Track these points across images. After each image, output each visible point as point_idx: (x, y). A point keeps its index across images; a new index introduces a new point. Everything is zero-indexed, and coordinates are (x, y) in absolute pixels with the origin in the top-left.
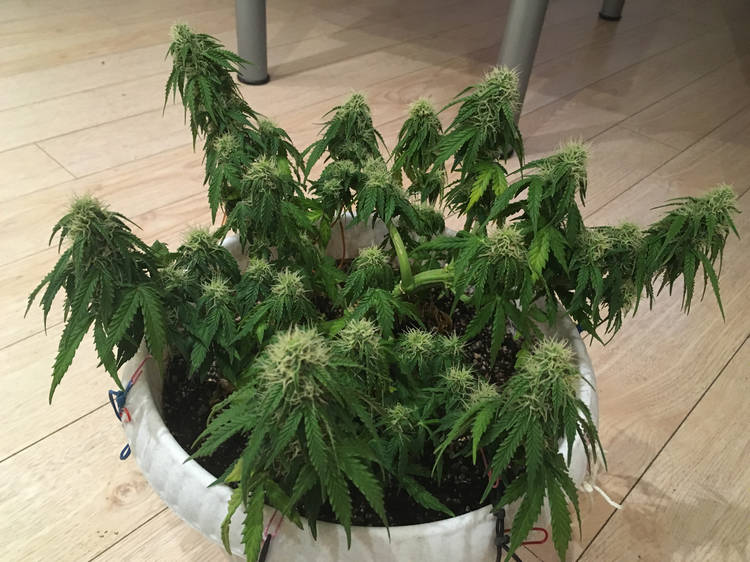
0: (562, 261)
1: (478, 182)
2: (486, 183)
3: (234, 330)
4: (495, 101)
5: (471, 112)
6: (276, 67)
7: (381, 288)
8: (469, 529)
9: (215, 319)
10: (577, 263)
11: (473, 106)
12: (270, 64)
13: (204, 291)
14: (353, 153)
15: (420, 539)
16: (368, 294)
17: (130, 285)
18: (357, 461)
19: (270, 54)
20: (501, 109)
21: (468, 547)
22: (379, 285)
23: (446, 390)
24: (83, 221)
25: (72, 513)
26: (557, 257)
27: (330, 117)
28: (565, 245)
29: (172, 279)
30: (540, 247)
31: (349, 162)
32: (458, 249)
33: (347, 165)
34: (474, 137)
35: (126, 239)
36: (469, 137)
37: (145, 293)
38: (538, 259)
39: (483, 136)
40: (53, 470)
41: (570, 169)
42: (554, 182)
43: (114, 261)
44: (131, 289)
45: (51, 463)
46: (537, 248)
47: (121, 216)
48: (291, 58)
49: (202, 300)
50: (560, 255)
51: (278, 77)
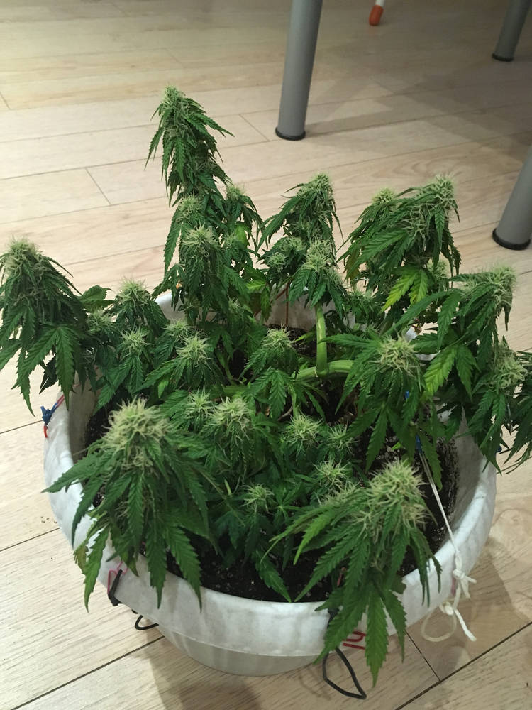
0: (466, 382)
1: (399, 285)
2: (406, 287)
3: (142, 380)
4: (430, 207)
5: (403, 214)
6: (315, 125)
7: (283, 370)
8: (301, 618)
9: (126, 366)
10: (484, 386)
11: (407, 209)
12: (308, 121)
13: (124, 339)
14: (304, 232)
15: (251, 614)
16: (267, 373)
17: (51, 324)
18: (181, 532)
19: (309, 111)
20: (433, 218)
21: (297, 634)
22: (280, 367)
23: (315, 481)
24: (16, 262)
25: (27, 496)
26: (462, 377)
27: (293, 193)
28: (473, 366)
29: (97, 324)
30: (443, 363)
31: (299, 240)
32: (359, 348)
33: (297, 243)
34: (403, 240)
35: (54, 283)
36: (396, 239)
37: (63, 333)
38: (436, 377)
39: (410, 241)
40: (23, 455)
41: (492, 291)
42: (472, 301)
43: (39, 301)
44: (52, 327)
45: (22, 449)
46: (439, 364)
47: (54, 262)
48: (330, 119)
49: (120, 346)
50: (464, 376)
51: (315, 135)
